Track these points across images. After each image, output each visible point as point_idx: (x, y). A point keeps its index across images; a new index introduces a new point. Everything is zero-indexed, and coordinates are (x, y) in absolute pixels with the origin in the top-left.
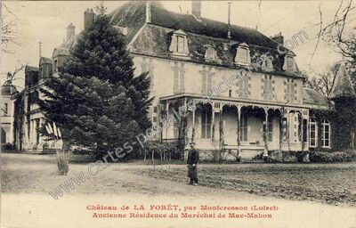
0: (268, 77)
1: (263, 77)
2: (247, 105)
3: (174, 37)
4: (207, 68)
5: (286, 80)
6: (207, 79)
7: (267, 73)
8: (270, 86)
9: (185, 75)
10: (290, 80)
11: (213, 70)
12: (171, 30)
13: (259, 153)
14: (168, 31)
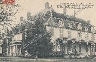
0: (87, 33)
1: (85, 33)
2: (82, 41)
3: (60, 21)
4: (69, 30)
5: (92, 34)
6: (69, 33)
7: (86, 32)
8: (87, 36)
9: (63, 32)
10: (93, 34)
11: (71, 31)
12: (59, 19)
13: (85, 56)
14: (58, 19)
